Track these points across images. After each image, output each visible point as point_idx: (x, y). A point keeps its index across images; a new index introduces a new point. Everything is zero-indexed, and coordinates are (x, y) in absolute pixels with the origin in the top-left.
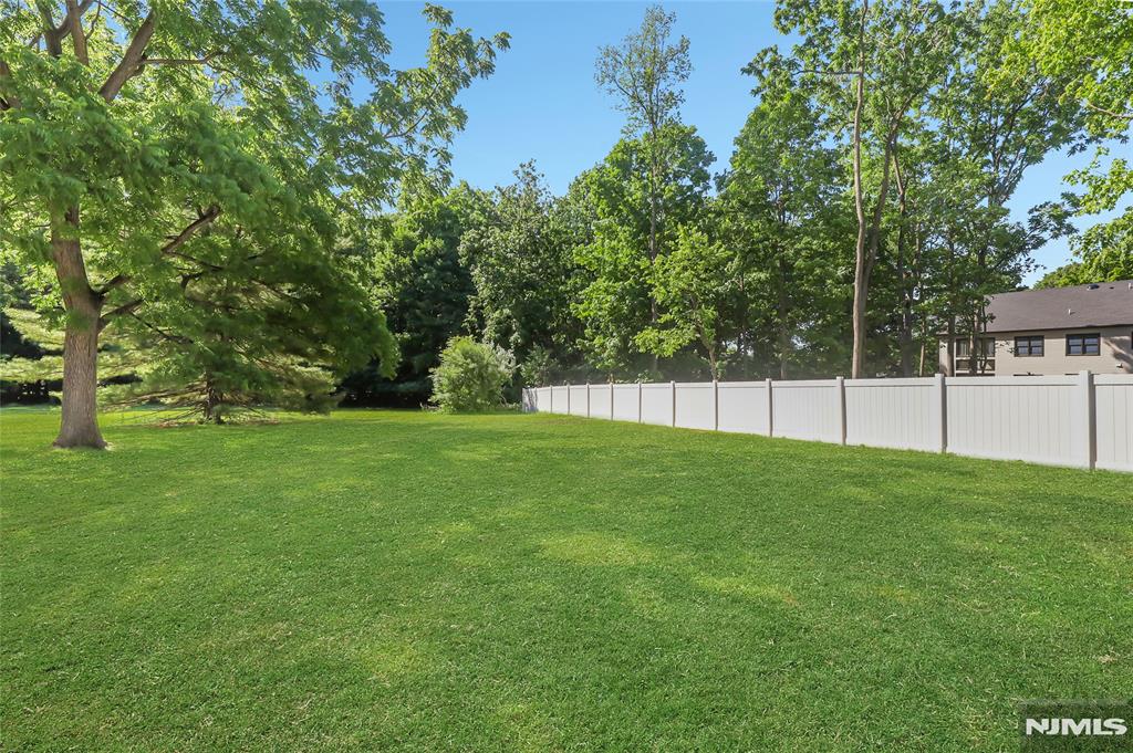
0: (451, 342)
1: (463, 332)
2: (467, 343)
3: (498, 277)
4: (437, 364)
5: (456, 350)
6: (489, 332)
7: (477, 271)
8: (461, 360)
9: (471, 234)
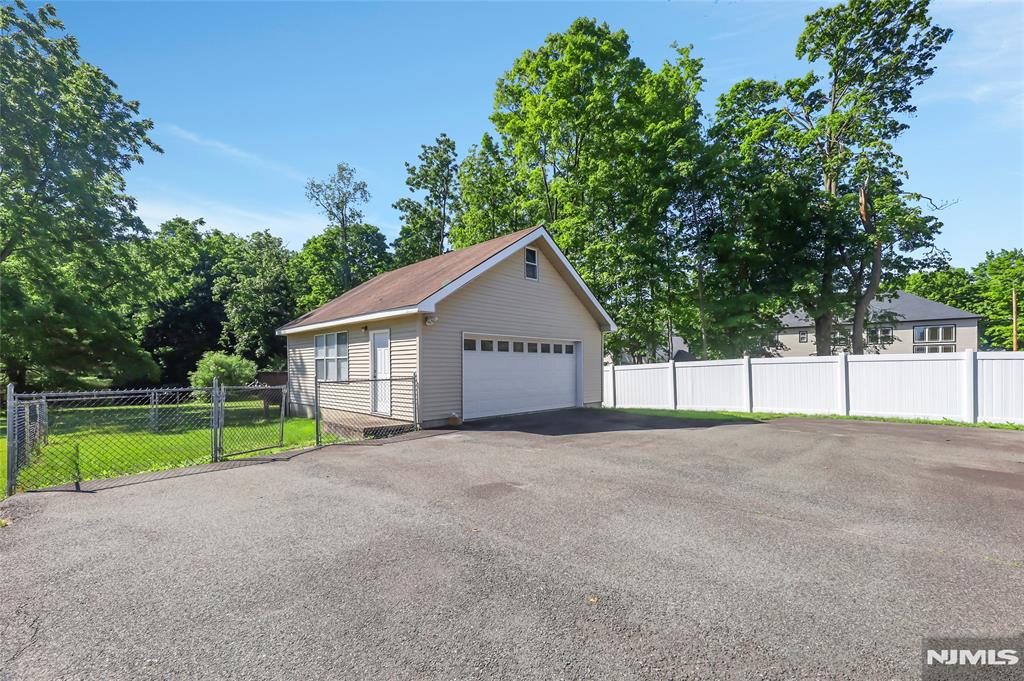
0: (206, 355)
1: (216, 348)
2: (219, 356)
3: (246, 309)
4: (195, 369)
5: (210, 361)
6: (239, 348)
7: (228, 305)
8: (212, 368)
9: (224, 279)
